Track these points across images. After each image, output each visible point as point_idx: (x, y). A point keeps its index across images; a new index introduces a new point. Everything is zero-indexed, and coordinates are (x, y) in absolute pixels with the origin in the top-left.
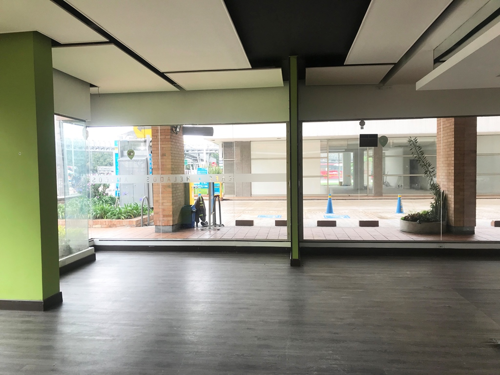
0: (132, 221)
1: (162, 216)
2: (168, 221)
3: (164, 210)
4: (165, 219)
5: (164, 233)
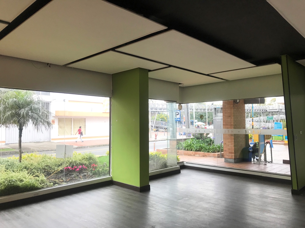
0: (215, 154)
1: (228, 153)
2: (232, 156)
3: (229, 149)
4: (230, 154)
5: (230, 163)
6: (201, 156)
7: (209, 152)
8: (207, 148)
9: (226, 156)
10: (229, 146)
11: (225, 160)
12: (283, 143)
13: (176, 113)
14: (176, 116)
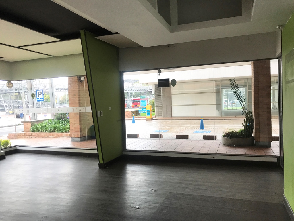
1: (74, 132)
2: (78, 135)
3: (75, 128)
4: (76, 133)
5: (76, 142)
6: (54, 136)
7: (62, 132)
8: (61, 128)
9: (72, 135)
10: (75, 124)
11: (72, 139)
12: (145, 118)
13: (39, 92)
14: (39, 96)
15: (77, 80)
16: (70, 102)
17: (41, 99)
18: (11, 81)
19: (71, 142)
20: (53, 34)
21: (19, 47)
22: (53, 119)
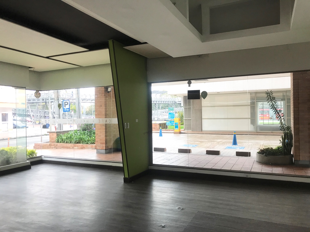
1: (100, 143)
2: (103, 147)
3: (101, 140)
4: (101, 145)
5: (101, 154)
6: (79, 148)
7: (87, 143)
8: (86, 139)
9: (98, 146)
10: (101, 136)
11: (97, 151)
12: (173, 132)
13: (65, 102)
14: (65, 107)
15: (104, 91)
16: (97, 113)
17: (67, 109)
18: (39, 91)
19: (96, 154)
20: (82, 44)
21: (48, 58)
22: (78, 130)
